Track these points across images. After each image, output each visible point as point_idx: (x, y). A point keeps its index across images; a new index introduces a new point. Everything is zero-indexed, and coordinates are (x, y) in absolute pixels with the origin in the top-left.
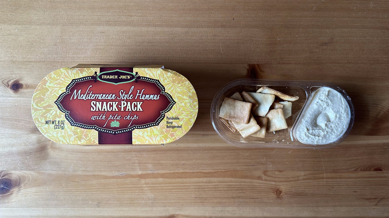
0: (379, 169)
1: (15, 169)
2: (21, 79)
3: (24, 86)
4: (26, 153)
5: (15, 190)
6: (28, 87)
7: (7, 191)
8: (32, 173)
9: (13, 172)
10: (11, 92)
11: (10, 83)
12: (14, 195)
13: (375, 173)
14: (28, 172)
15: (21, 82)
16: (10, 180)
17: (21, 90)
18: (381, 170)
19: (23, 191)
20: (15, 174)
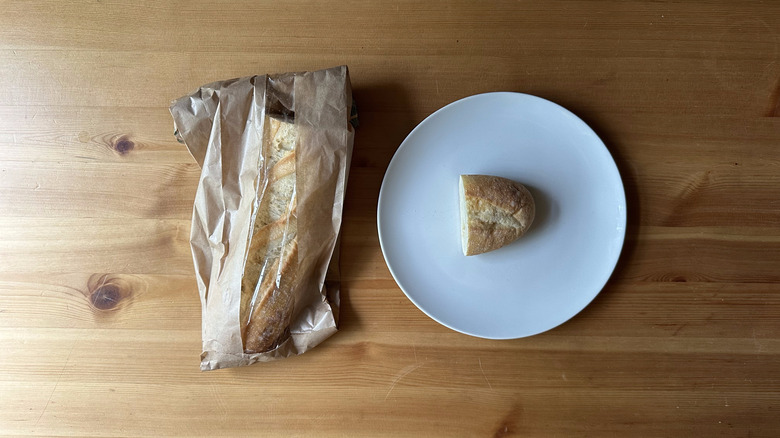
0: (681, 280)
1: (124, 272)
2: (131, 135)
3: (136, 146)
4: (140, 248)
5: (125, 302)
6: (142, 147)
7: (113, 305)
8: (150, 278)
9: (121, 275)
10: (116, 154)
11: (115, 141)
12: (122, 311)
13: (675, 284)
14: (144, 276)
15: (132, 140)
16: (117, 288)
17: (132, 152)
18: (684, 281)
19: (136, 305)
20: (125, 280)
